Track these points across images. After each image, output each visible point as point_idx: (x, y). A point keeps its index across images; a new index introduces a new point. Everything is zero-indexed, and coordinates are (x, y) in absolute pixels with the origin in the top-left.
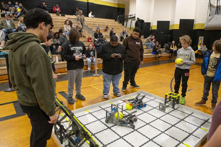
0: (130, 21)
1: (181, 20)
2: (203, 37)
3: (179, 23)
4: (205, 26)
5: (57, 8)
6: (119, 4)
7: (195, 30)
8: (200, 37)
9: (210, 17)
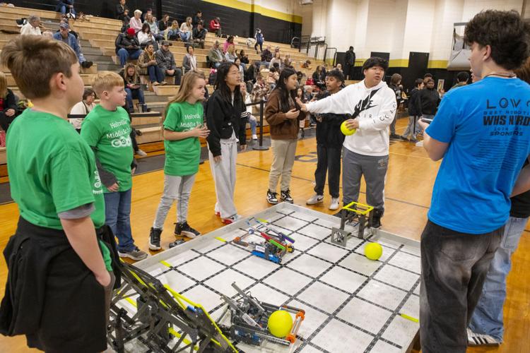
0: (313, 48)
1: (411, 53)
2: (443, 80)
3: (408, 58)
4: (449, 64)
5: (216, 23)
6: (293, 17)
7: (430, 69)
8: (439, 80)
9: (456, 53)
